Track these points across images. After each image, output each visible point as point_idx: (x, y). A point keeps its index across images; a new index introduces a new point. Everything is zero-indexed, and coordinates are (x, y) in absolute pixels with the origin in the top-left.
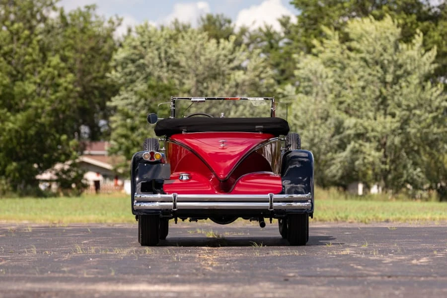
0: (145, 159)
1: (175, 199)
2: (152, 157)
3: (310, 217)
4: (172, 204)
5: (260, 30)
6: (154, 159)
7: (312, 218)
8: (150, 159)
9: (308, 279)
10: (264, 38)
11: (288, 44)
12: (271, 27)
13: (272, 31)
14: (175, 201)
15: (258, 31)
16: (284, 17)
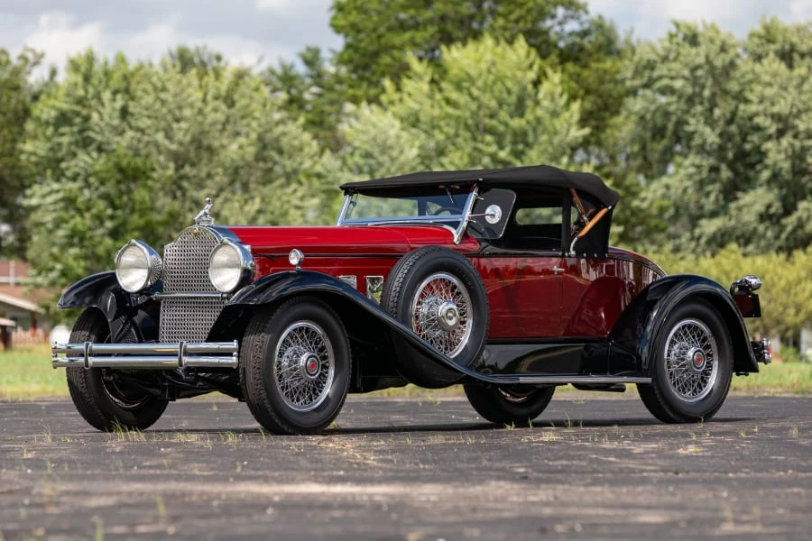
5: (272, 72)
9: (559, 476)
10: (279, 85)
11: (320, 95)
12: (292, 66)
13: (293, 72)
15: (267, 74)
16: (309, 49)
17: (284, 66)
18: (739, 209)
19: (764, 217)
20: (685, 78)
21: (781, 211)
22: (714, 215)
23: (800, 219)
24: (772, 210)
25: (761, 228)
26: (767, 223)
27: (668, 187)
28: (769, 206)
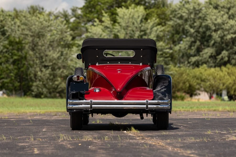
0: (74, 80)
1: (91, 103)
2: (78, 79)
3: (169, 114)
4: (89, 106)
6: (79, 80)
7: (171, 114)
8: (77, 80)
10: (62, 17)
14: (91, 104)
15: (58, 13)
17: (64, 11)
18: (203, 54)
19: (211, 57)
20: (186, 13)
21: (216, 55)
22: (195, 56)
23: (222, 57)
24: (213, 55)
25: (209, 60)
26: (212, 58)
27: (180, 47)
28: (212, 53)
